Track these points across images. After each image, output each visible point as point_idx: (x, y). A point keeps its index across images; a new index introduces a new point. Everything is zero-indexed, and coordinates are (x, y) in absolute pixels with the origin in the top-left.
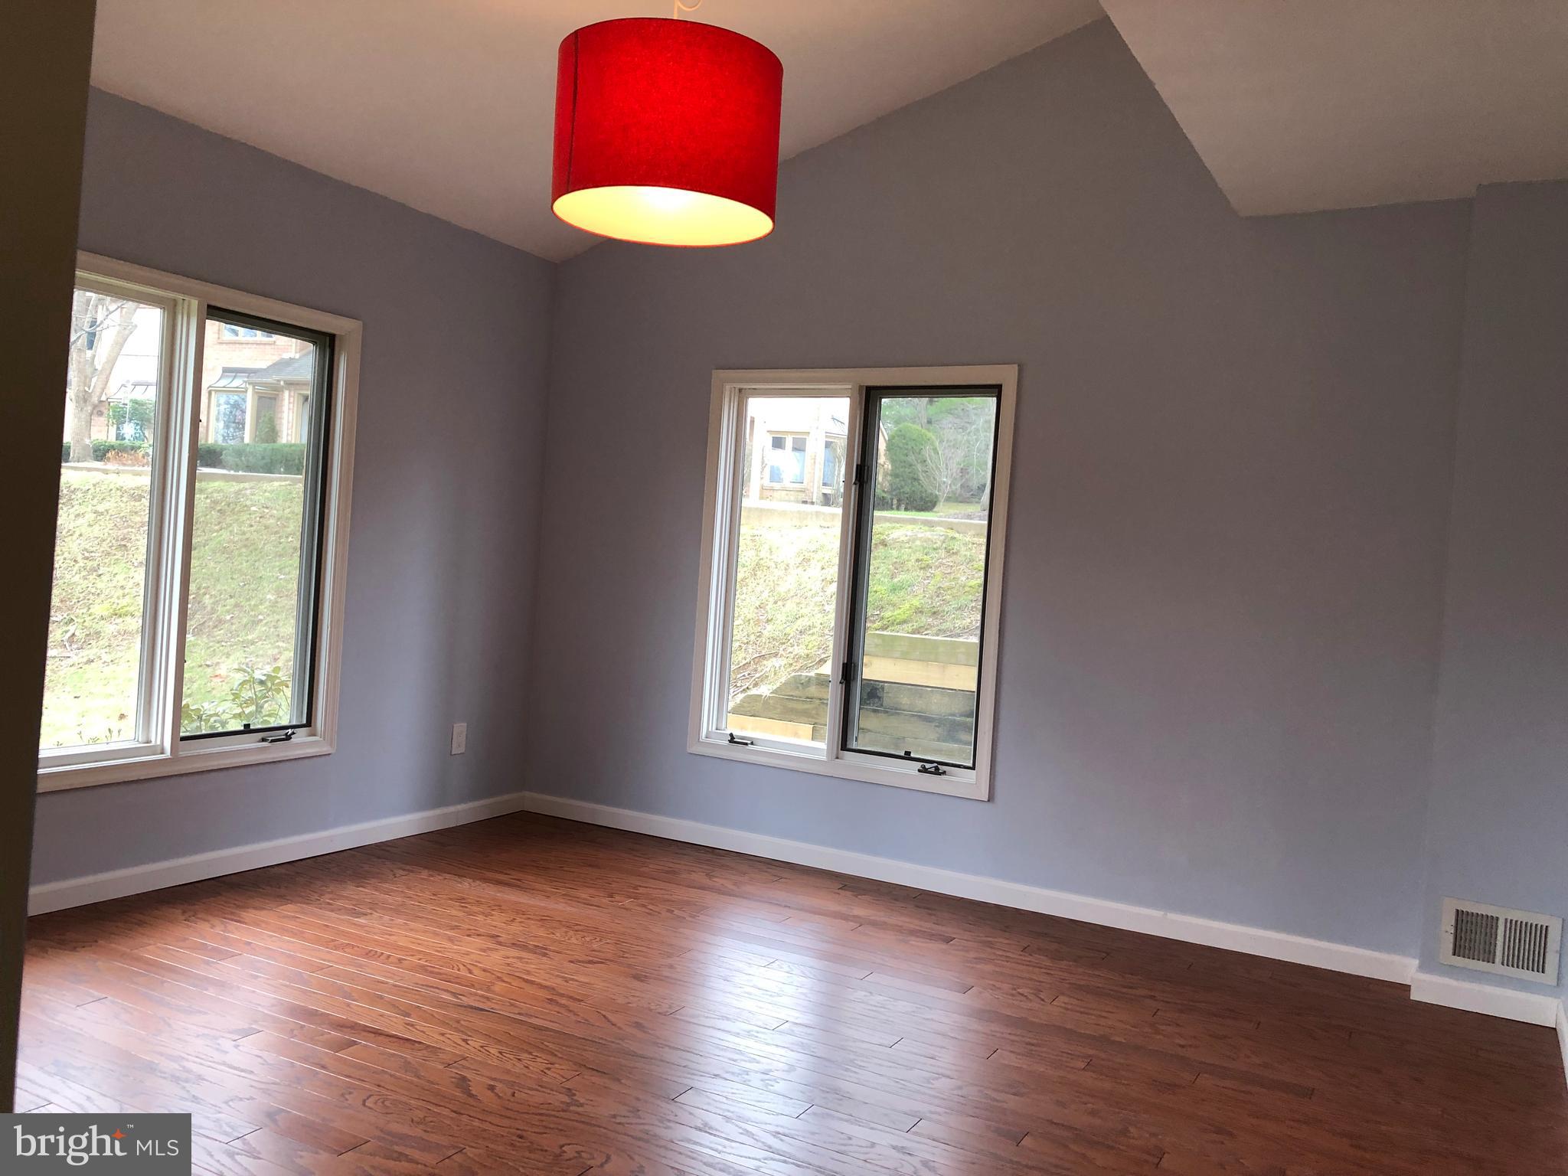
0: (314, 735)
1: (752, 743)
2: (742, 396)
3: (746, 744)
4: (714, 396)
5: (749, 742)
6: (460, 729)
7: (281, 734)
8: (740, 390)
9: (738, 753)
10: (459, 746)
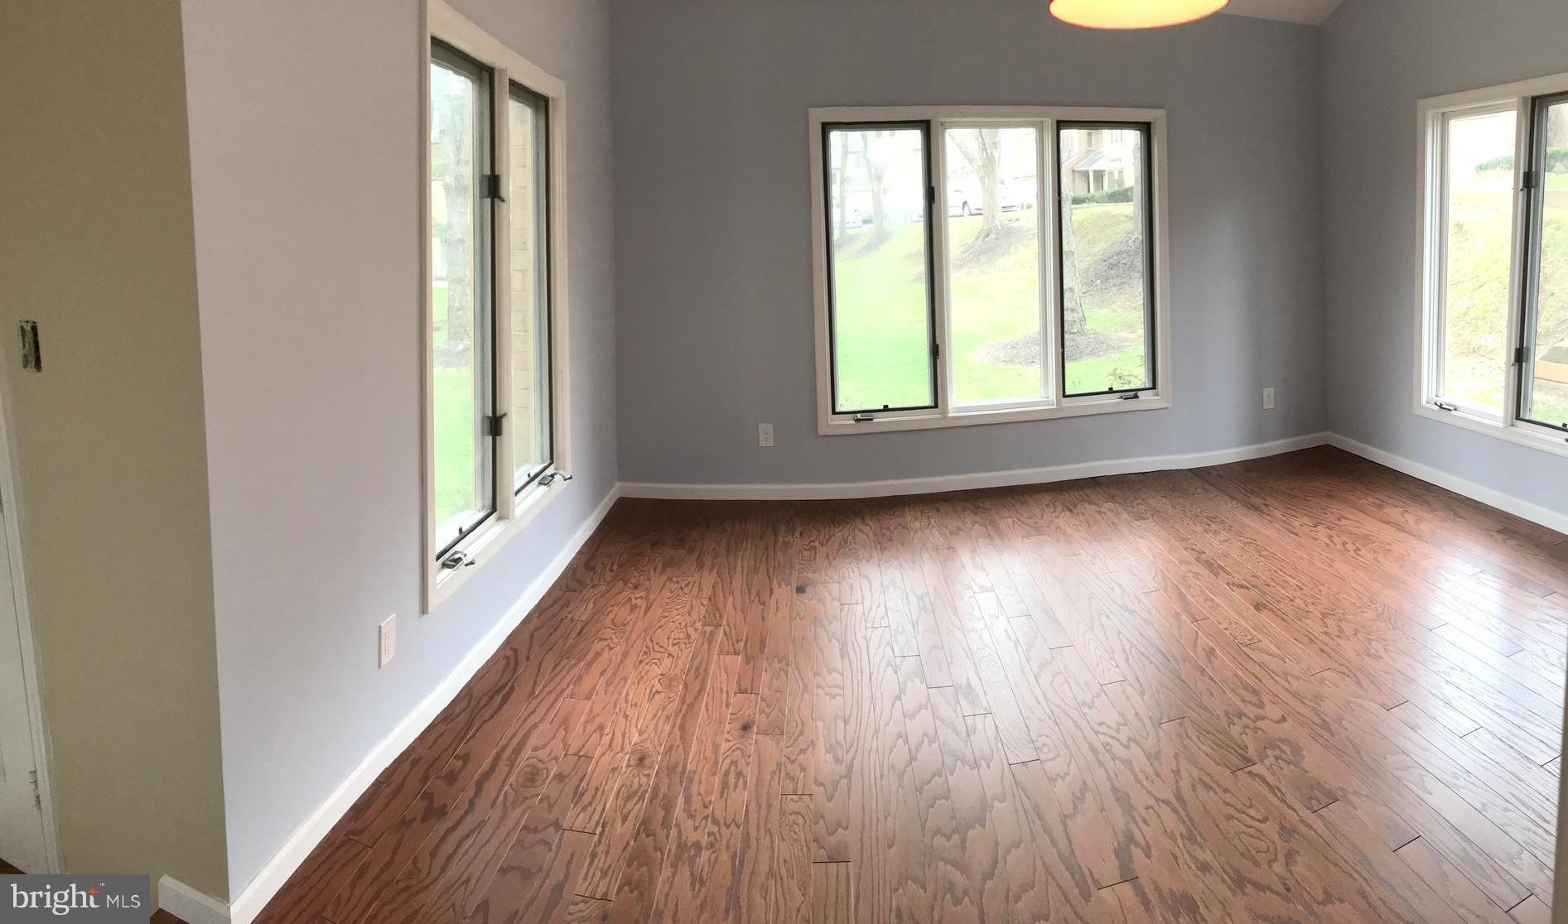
0: (1157, 395)
1: (1456, 409)
2: (1444, 119)
3: (1450, 410)
4: (1419, 121)
5: (1451, 408)
6: (1269, 393)
7: (1133, 394)
8: (1443, 114)
9: (1444, 417)
10: (1269, 404)
